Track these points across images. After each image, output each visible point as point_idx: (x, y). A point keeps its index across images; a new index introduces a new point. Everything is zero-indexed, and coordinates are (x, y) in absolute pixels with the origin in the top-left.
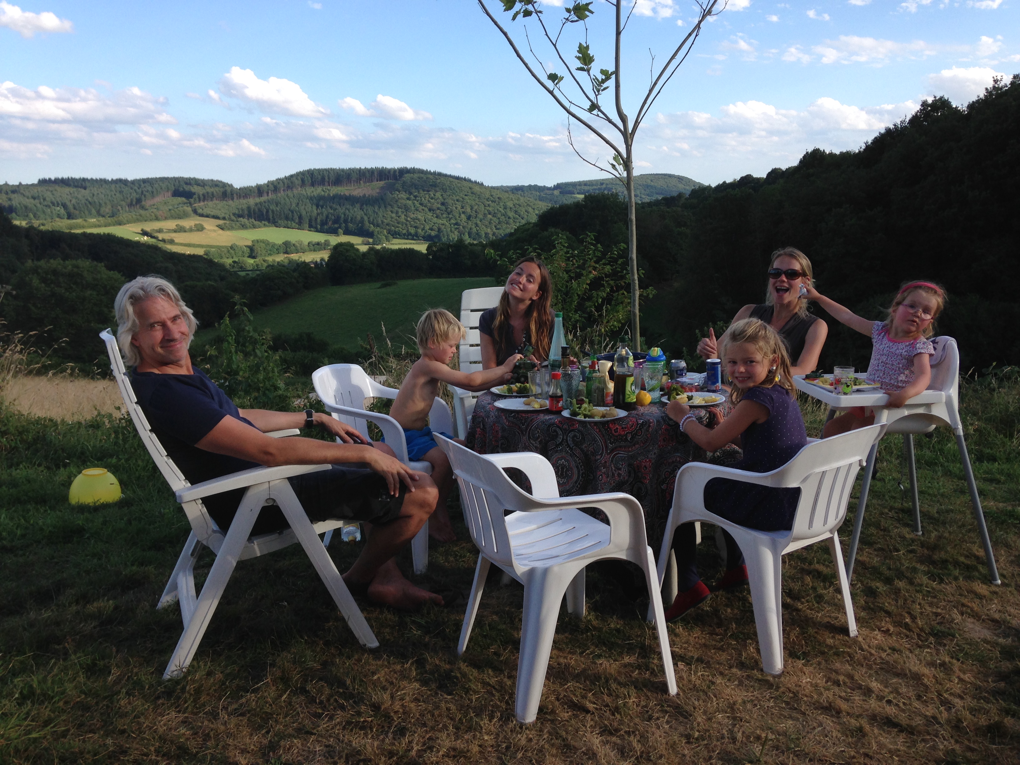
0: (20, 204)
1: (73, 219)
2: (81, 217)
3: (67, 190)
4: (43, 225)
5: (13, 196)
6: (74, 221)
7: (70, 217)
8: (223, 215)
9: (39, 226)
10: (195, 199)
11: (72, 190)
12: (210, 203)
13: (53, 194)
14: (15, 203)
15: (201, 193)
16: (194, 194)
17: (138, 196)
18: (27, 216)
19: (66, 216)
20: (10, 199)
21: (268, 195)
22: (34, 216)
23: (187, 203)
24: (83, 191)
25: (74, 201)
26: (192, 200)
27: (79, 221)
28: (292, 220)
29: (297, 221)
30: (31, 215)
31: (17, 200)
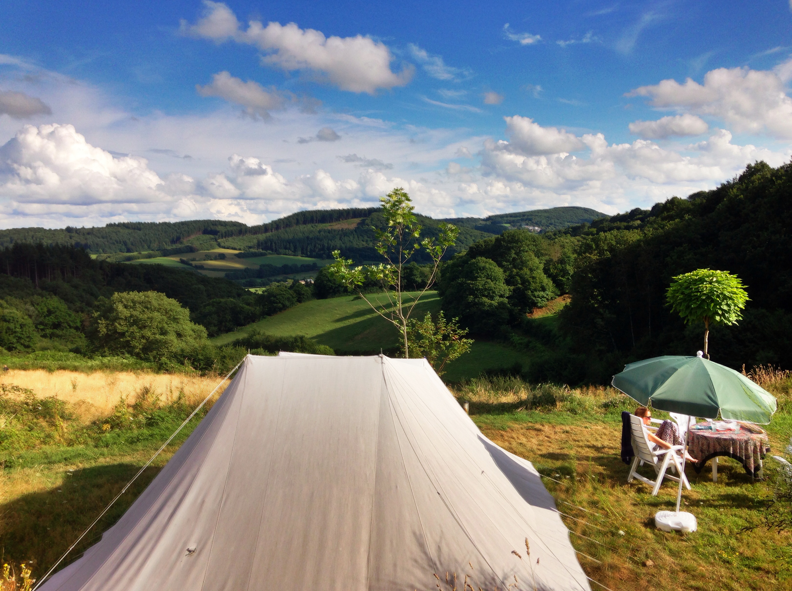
0: (93, 242)
1: (130, 252)
2: (137, 251)
3: (127, 231)
4: (109, 257)
5: (88, 236)
6: (132, 254)
7: (129, 251)
8: (239, 247)
9: (106, 258)
10: (219, 236)
11: (130, 231)
12: (230, 239)
13: (117, 234)
14: (89, 242)
15: (223, 231)
16: (219, 232)
17: (178, 235)
18: (98, 251)
19: (126, 251)
20: (86, 239)
21: (272, 232)
22: (103, 251)
23: (213, 239)
24: (139, 232)
25: (132, 239)
26: (217, 237)
27: (135, 254)
28: (289, 249)
29: (293, 250)
30: (101, 251)
31: (90, 240)
